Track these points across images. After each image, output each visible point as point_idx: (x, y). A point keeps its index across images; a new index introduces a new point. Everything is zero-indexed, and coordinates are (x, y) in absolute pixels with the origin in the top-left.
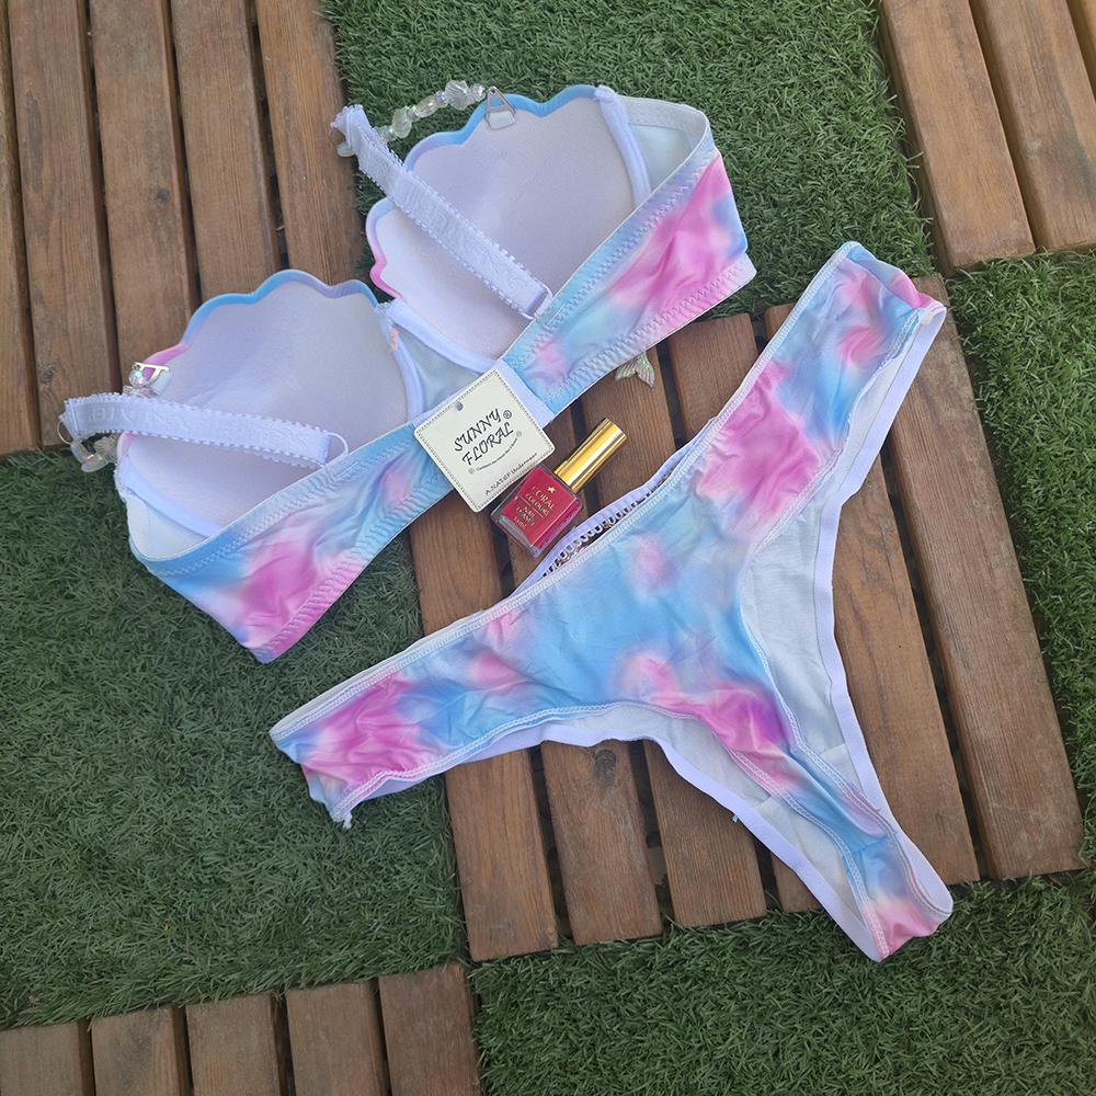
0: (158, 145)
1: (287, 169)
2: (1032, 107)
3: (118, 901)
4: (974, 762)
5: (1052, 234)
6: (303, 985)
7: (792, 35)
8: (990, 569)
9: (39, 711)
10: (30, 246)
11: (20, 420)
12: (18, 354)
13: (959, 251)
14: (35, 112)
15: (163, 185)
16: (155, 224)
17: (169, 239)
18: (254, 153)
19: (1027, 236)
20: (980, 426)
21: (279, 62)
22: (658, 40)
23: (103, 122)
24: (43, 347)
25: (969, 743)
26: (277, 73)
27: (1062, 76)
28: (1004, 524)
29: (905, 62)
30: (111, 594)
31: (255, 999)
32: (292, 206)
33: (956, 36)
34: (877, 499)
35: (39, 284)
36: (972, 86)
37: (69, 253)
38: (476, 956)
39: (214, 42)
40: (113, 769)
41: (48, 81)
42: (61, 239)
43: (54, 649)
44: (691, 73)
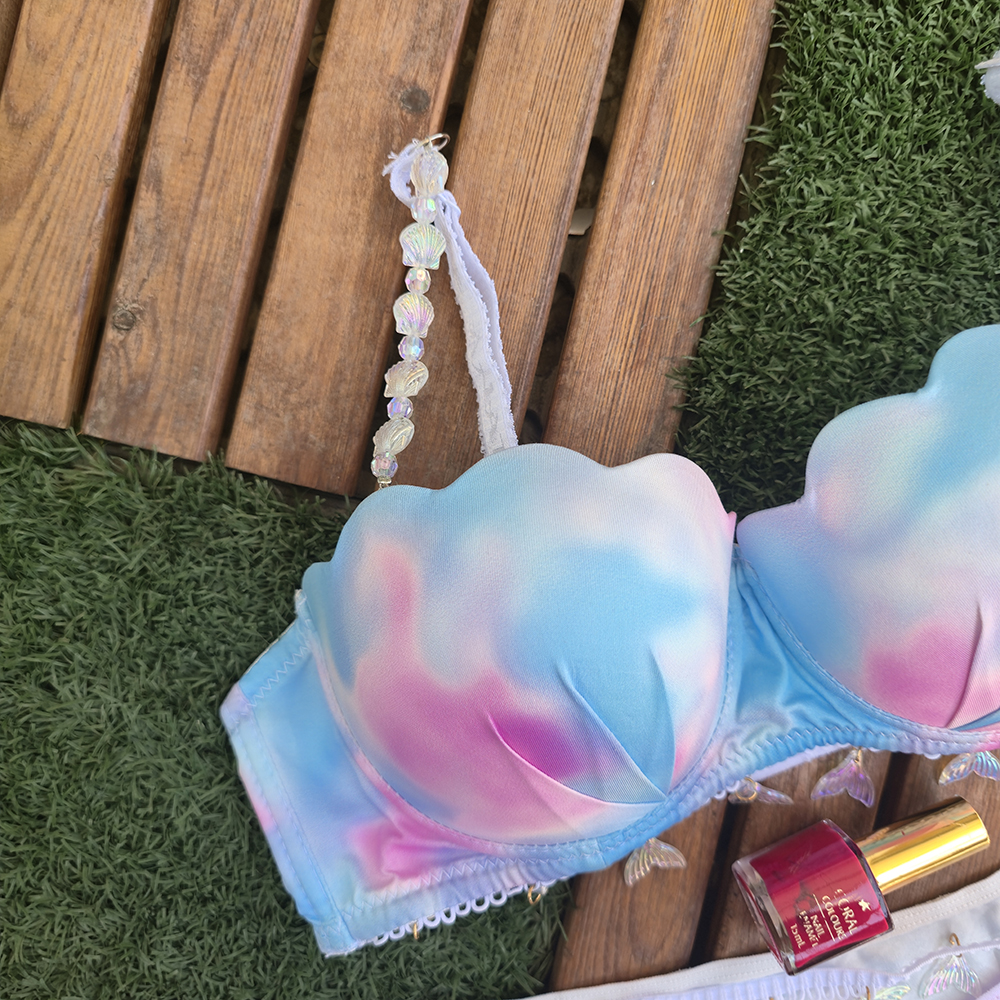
1: (632, 153)
12: (89, 260)
15: (425, 82)
24: (134, 268)
32: (615, 218)
35: (162, 155)
37: (230, 126)
42: (223, 95)
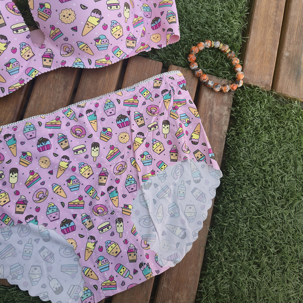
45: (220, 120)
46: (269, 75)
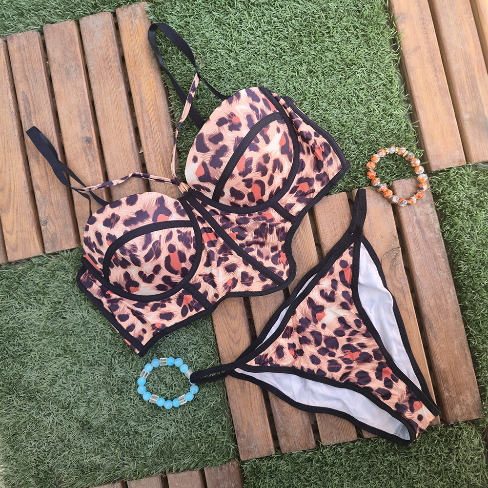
0: (84, 116)
2: (466, 99)
3: (96, 441)
4: (439, 378)
5: (473, 157)
6: (174, 472)
7: (363, 65)
8: (446, 300)
9: (55, 366)
10: (31, 164)
11: (35, 242)
13: (434, 164)
14: (26, 100)
16: (87, 153)
17: (93, 160)
18: (128, 120)
19: (463, 157)
20: (443, 240)
21: (136, 77)
22: (305, 67)
23: (58, 106)
25: (437, 370)
26: (135, 82)
27: (479, 85)
28: (452, 281)
29: (412, 78)
30: (81, 317)
31: (155, 478)
33: (434, 66)
34: (400, 271)
36: (440, 89)
38: (242, 458)
39: (105, 68)
40: (89, 388)
41: (31, 86)
43: (59, 340)
44: (319, 83)
45: (428, 221)
46: (458, 149)
